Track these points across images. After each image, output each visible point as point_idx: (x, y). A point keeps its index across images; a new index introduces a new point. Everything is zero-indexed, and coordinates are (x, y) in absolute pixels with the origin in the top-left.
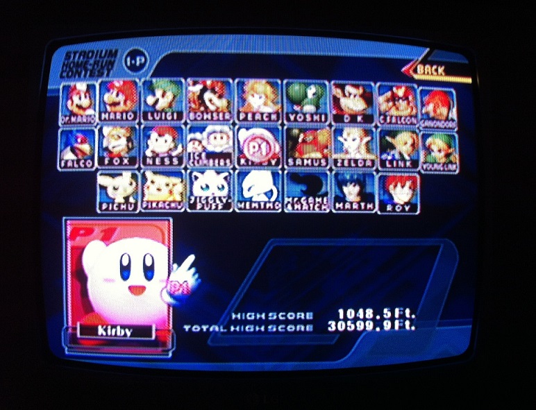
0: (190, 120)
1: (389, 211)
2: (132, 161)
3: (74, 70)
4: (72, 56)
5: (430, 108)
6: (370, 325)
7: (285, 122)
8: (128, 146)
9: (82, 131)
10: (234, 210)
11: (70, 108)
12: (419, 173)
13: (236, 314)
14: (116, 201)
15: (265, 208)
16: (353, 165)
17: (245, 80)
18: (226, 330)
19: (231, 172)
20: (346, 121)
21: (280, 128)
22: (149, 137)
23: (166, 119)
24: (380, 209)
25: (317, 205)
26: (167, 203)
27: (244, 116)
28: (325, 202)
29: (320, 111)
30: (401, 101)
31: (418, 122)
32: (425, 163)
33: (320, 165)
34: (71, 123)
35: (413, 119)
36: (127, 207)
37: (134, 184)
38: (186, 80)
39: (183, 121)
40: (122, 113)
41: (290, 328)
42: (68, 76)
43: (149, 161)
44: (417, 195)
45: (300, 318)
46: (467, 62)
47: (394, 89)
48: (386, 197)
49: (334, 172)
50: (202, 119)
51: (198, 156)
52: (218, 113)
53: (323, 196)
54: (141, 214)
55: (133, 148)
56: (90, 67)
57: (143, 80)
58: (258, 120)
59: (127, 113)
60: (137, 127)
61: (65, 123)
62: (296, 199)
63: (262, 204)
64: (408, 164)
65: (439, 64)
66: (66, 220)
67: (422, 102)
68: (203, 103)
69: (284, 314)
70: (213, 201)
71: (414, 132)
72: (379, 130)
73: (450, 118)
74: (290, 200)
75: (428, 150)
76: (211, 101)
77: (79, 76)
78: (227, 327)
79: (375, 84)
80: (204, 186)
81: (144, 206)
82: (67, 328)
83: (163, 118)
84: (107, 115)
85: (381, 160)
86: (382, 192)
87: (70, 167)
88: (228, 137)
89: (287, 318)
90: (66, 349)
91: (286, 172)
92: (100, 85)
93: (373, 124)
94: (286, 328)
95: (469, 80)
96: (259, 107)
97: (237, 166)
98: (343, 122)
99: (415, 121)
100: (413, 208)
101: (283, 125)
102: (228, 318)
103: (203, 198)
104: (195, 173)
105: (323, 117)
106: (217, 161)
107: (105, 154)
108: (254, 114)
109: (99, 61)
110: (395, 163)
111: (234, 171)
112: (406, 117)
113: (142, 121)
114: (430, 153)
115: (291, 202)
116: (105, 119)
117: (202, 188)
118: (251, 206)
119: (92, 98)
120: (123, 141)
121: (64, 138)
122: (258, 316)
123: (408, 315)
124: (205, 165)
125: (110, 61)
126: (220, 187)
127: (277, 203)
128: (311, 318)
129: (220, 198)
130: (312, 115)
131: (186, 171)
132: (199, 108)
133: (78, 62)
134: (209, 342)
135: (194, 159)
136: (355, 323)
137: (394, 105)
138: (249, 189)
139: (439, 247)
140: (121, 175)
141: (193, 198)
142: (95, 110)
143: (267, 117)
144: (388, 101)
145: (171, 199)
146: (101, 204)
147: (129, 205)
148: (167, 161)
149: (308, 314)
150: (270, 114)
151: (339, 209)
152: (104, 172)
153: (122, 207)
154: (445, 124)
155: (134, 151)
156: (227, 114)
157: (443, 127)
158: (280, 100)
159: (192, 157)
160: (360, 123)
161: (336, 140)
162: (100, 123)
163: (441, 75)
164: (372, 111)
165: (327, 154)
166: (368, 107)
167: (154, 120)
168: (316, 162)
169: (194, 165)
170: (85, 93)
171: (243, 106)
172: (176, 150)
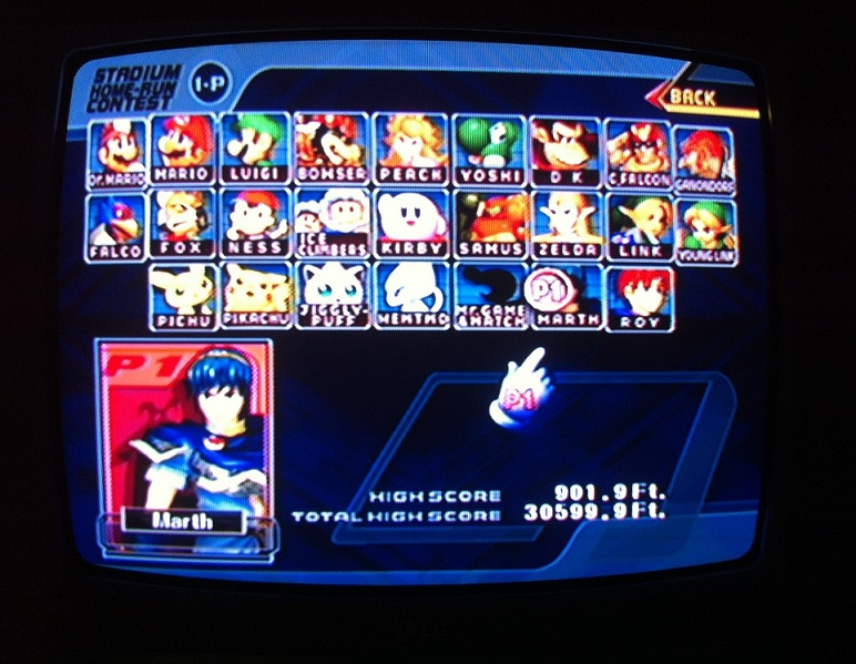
0: (301, 181)
1: (625, 328)
2: (206, 247)
3: (110, 99)
4: (106, 81)
5: (692, 159)
6: (592, 512)
7: (455, 183)
8: (198, 222)
9: (124, 199)
10: (373, 327)
11: (104, 161)
12: (673, 265)
13: (377, 494)
14: (180, 312)
16: (565, 253)
17: (389, 114)
18: (360, 520)
19: (368, 265)
20: (554, 181)
21: (447, 192)
22: (232, 208)
23: (260, 179)
24: (611, 325)
25: (508, 318)
26: (264, 315)
27: (389, 173)
28: (520, 313)
29: (511, 165)
30: (643, 148)
31: (671, 183)
32: (682, 249)
33: (511, 254)
34: (106, 186)
35: (663, 177)
36: (199, 321)
37: (209, 283)
38: (292, 114)
39: (288, 182)
40: (188, 168)
41: (464, 516)
42: (101, 110)
43: (234, 248)
44: (669, 301)
45: (480, 500)
46: (752, 84)
47: (633, 129)
48: (620, 305)
49: (534, 265)
50: (319, 179)
51: (313, 238)
52: (346, 168)
53: (516, 304)
54: (221, 333)
55: (206, 226)
56: (136, 94)
57: (222, 115)
58: (411, 181)
59: (196, 167)
60: (213, 191)
61: (96, 186)
62: (473, 309)
63: (418, 317)
64: (655, 251)
65: (706, 87)
66: (100, 343)
67: (678, 149)
68: (320, 152)
69: (454, 493)
70: (338, 311)
72: (608, 195)
73: (723, 176)
74: (464, 309)
75: (688, 228)
76: (332, 148)
77: (119, 109)
78: (362, 514)
79: (602, 120)
80: (324, 289)
81: (227, 320)
82: (105, 517)
83: (256, 177)
84: (164, 171)
85: (612, 244)
86: (613, 297)
87: (105, 258)
88: (362, 207)
89: (458, 500)
90: (104, 550)
91: (456, 265)
92: (153, 122)
93: (599, 187)
94: (456, 516)
95: (755, 114)
96: (412, 158)
97: (376, 256)
98: (550, 183)
99: (667, 182)
100: (664, 321)
102: (364, 499)
103: (321, 308)
104: (307, 268)
105: (517, 174)
106: (343, 247)
108: (404, 170)
109: (150, 84)
110: (634, 249)
111: (372, 265)
112: (652, 174)
113: (221, 182)
114: (691, 234)
115: (465, 313)
116: (161, 178)
117: (320, 291)
118: (399, 319)
119: (140, 143)
121: (95, 210)
122: (412, 497)
123: (653, 495)
124: (324, 254)
125: (169, 83)
126: (350, 289)
127: (442, 315)
128: (498, 500)
129: (349, 308)
130: (498, 171)
131: (293, 264)
132: (314, 161)
133: (116, 86)
134: (334, 539)
135: (306, 243)
136: (568, 508)
137: (633, 154)
138: (397, 293)
139: (705, 385)
140: (187, 270)
141: (305, 307)
142: (144, 165)
143: (425, 174)
145: (270, 308)
146: (156, 317)
147: (202, 318)
148: (262, 247)
149: (492, 493)
150: (430, 170)
151: (544, 324)
152: (161, 265)
153: (192, 321)
154: (716, 186)
155: (208, 231)
156: (360, 170)
157: (713, 190)
158: (446, 147)
159: (303, 240)
160: (577, 184)
161: (537, 212)
162: (153, 185)
163: (710, 105)
164: (597, 164)
165: (523, 236)
166: (591, 158)
167: (241, 180)
168: (506, 249)
169: (307, 255)
170: (129, 136)
171: (386, 157)
172: (277, 228)
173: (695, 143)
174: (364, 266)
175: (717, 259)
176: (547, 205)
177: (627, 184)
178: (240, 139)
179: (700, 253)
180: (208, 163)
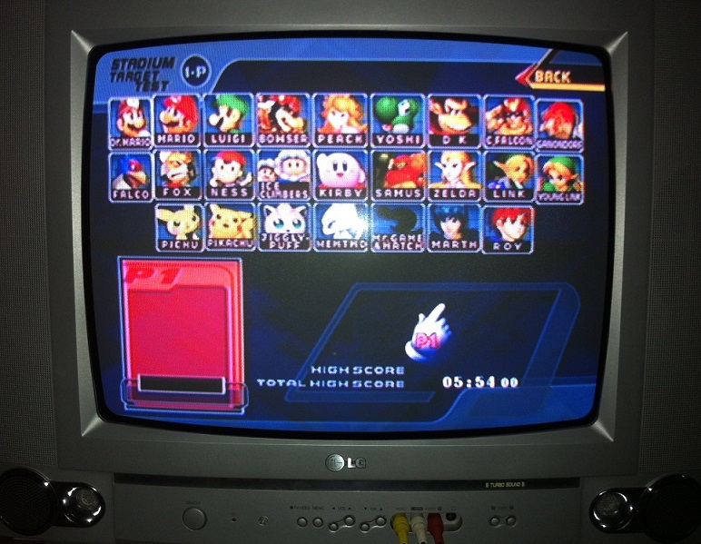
0: (262, 144)
1: (496, 251)
2: (195, 192)
4: (121, 64)
5: (550, 124)
7: (372, 145)
8: (189, 174)
9: (136, 157)
10: (312, 249)
11: (121, 128)
12: (534, 204)
13: (316, 368)
14: (178, 238)
15: (348, 248)
16: (453, 196)
17: (324, 94)
18: (304, 386)
19: (309, 204)
20: (445, 143)
21: (366, 152)
22: (213, 164)
23: (232, 143)
24: (484, 249)
25: (410, 244)
27: (324, 138)
28: (419, 240)
29: (413, 131)
31: (534, 143)
33: (413, 197)
34: (123, 147)
35: (528, 138)
36: (190, 245)
37: (198, 219)
38: (255, 94)
39: (252, 145)
40: (181, 135)
41: (378, 384)
43: (214, 192)
44: (530, 231)
45: (390, 373)
46: (600, 65)
47: (506, 103)
48: (493, 234)
49: (430, 205)
50: (274, 143)
51: (270, 186)
52: (293, 135)
53: (416, 234)
54: (206, 253)
55: (195, 177)
57: (204, 95)
58: (340, 144)
59: (187, 134)
60: (199, 151)
61: (115, 147)
62: (384, 237)
63: (345, 242)
64: (520, 194)
65: (563, 69)
66: (121, 260)
67: (540, 117)
68: (275, 123)
69: (371, 368)
70: (288, 239)
71: (528, 155)
72: (485, 153)
73: (574, 136)
75: (546, 177)
76: (284, 120)
78: (306, 382)
79: (482, 96)
80: (278, 222)
81: (210, 244)
82: (126, 381)
83: (229, 141)
84: (164, 136)
85: (488, 189)
86: (487, 228)
87: (123, 199)
88: (305, 164)
89: (374, 373)
90: (126, 404)
91: (373, 205)
92: (155, 100)
93: (479, 147)
94: (373, 384)
95: (601, 88)
96: (341, 127)
97: (315, 199)
98: (442, 144)
99: (530, 142)
100: (526, 245)
101: (369, 148)
102: (307, 372)
104: (267, 207)
105: (418, 138)
106: (292, 192)
107: (164, 184)
108: (335, 136)
110: (504, 193)
111: (312, 205)
112: (519, 136)
113: (205, 145)
114: (548, 181)
115: (379, 240)
116: (162, 142)
117: (275, 224)
118: (331, 244)
120: (184, 168)
121: (116, 163)
122: (341, 370)
124: (278, 197)
126: (296, 222)
127: (363, 241)
130: (404, 136)
131: (256, 205)
132: (270, 130)
134: (286, 398)
135: (266, 189)
137: (505, 122)
138: (330, 225)
139: (557, 292)
140: (182, 208)
141: (265, 235)
142: (150, 131)
143: (350, 139)
144: (497, 117)
145: (239, 236)
146: (160, 241)
147: (192, 243)
148: (234, 191)
149: (398, 369)
150: (354, 136)
151: (436, 247)
152: (163, 205)
153: (185, 245)
154: (568, 145)
155: (196, 180)
156: (304, 136)
157: (565, 148)
158: (366, 118)
159: (263, 187)
160: (462, 145)
161: (433, 166)
162: (156, 146)
163: (566, 82)
164: (478, 129)
165: (422, 184)
166: (472, 126)
167: (218, 143)
168: (409, 193)
169: (266, 198)
170: (138, 111)
171: (322, 126)
172: (245, 179)
173: (553, 112)
174: (306, 206)
175: (567, 200)
176: (440, 161)
177: (499, 144)
178: (218, 114)
179: (554, 195)
180: (195, 131)
